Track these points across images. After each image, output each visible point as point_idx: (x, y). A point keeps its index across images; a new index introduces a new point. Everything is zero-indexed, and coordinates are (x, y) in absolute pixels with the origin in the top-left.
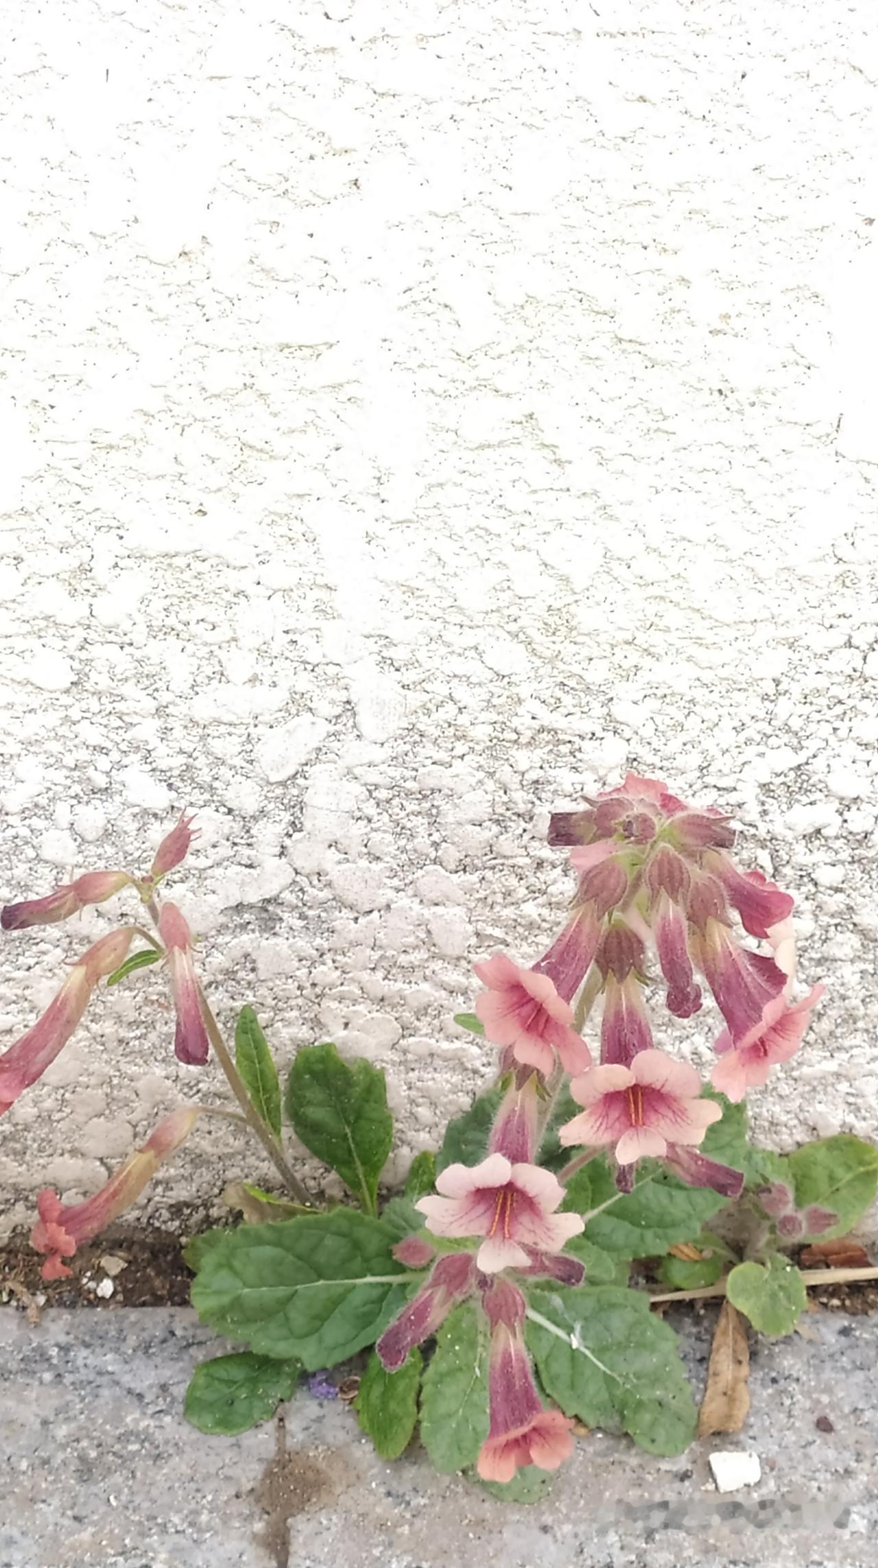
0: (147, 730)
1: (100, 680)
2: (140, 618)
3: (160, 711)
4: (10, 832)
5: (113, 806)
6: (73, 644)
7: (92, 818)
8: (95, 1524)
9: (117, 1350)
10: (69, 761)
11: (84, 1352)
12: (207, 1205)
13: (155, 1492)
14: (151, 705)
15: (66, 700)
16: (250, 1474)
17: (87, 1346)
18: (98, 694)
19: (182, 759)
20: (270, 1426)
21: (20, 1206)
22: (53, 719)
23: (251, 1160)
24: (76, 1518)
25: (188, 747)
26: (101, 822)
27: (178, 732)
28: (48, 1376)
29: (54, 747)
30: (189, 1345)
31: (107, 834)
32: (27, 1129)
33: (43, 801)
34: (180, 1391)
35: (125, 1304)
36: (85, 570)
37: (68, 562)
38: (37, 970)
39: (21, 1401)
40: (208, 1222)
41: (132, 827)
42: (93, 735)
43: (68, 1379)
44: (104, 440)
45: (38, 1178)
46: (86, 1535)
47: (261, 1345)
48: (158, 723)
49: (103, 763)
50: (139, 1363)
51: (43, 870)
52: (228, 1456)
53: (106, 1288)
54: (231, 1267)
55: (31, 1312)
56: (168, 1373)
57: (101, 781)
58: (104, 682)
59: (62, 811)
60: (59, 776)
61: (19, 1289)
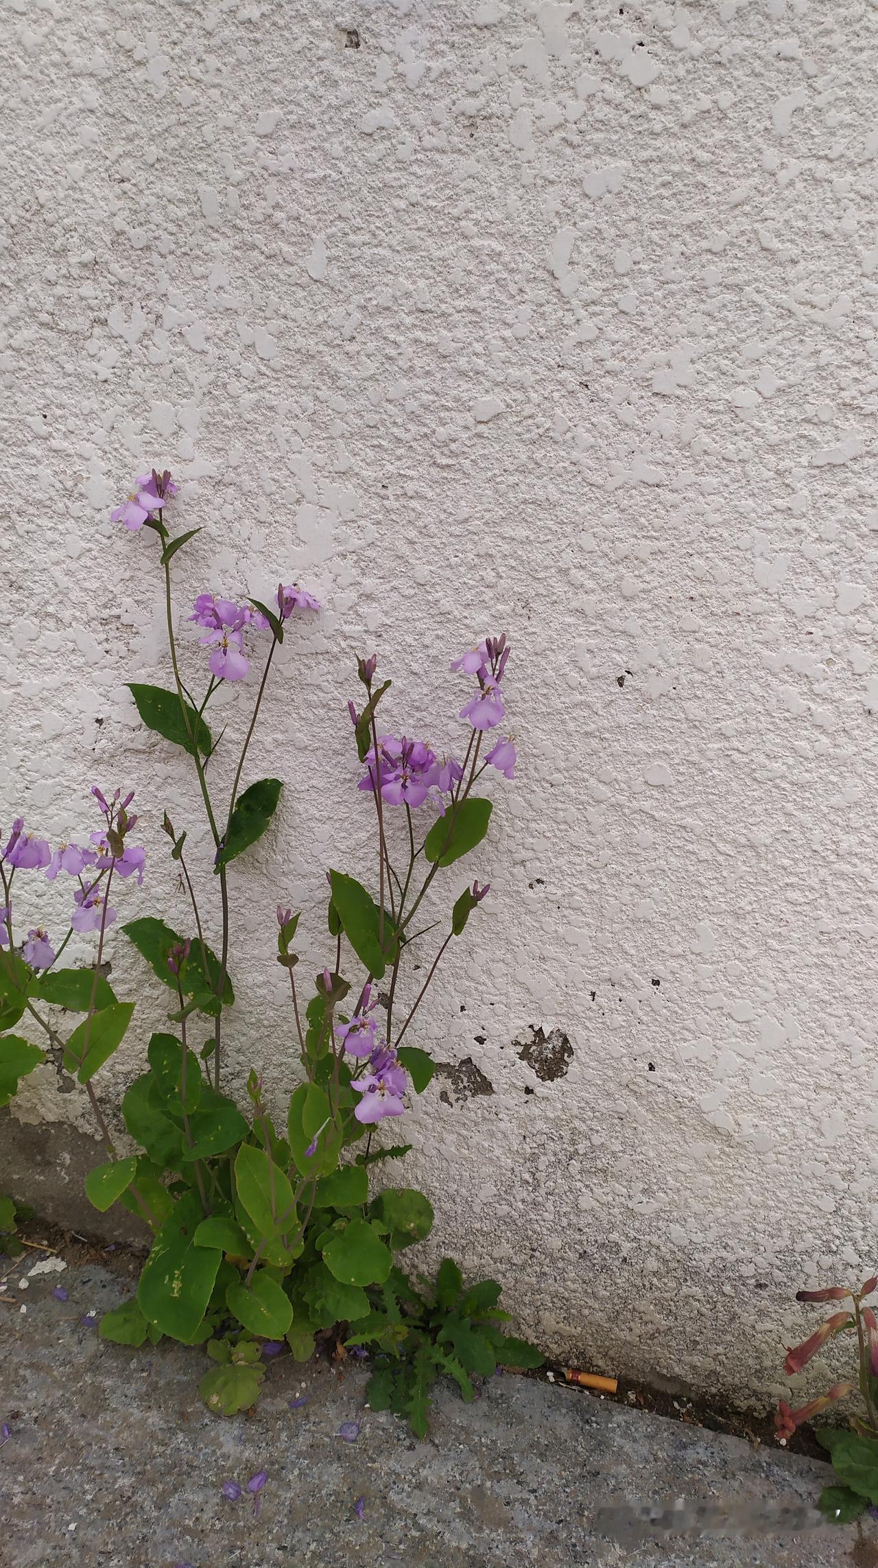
0: (858, 1234)
1: (845, 1212)
2: (867, 1194)
3: (864, 1229)
4: (794, 1258)
5: (835, 1259)
6: (838, 1197)
7: (827, 1260)
8: (788, 1550)
9: (789, 1471)
10: (824, 1238)
11: (776, 1468)
12: (827, 1418)
13: (811, 1542)
14: (862, 1225)
15: (829, 1216)
16: (850, 1546)
17: (778, 1466)
18: (842, 1217)
19: (867, 1248)
20: (855, 1524)
21: (754, 1398)
22: (823, 1222)
23: (851, 1405)
24: (781, 1545)
25: (871, 1243)
26: (830, 1264)
27: (869, 1238)
28: (763, 1475)
29: (819, 1231)
30: (818, 1477)
31: (831, 1268)
32: (765, 1369)
33: (810, 1250)
34: (816, 1497)
35: (791, 1450)
36: (850, 1172)
37: (845, 1168)
38: (789, 1311)
39: (754, 1483)
40: (826, 1424)
41: (841, 1268)
42: (837, 1232)
43: (771, 1479)
44: (871, 1129)
45: (764, 1390)
46: (785, 1553)
47: (855, 1488)
48: (862, 1233)
49: (837, 1242)
50: (798, 1479)
51: (802, 1275)
52: (839, 1534)
53: (783, 1442)
54: (848, 1451)
55: (756, 1444)
56: (811, 1487)
57: (835, 1249)
58: (846, 1213)
59: (816, 1255)
60: (819, 1242)
61: (751, 1433)
